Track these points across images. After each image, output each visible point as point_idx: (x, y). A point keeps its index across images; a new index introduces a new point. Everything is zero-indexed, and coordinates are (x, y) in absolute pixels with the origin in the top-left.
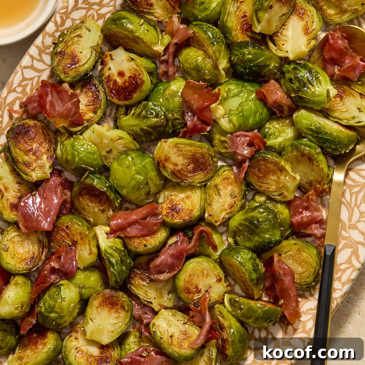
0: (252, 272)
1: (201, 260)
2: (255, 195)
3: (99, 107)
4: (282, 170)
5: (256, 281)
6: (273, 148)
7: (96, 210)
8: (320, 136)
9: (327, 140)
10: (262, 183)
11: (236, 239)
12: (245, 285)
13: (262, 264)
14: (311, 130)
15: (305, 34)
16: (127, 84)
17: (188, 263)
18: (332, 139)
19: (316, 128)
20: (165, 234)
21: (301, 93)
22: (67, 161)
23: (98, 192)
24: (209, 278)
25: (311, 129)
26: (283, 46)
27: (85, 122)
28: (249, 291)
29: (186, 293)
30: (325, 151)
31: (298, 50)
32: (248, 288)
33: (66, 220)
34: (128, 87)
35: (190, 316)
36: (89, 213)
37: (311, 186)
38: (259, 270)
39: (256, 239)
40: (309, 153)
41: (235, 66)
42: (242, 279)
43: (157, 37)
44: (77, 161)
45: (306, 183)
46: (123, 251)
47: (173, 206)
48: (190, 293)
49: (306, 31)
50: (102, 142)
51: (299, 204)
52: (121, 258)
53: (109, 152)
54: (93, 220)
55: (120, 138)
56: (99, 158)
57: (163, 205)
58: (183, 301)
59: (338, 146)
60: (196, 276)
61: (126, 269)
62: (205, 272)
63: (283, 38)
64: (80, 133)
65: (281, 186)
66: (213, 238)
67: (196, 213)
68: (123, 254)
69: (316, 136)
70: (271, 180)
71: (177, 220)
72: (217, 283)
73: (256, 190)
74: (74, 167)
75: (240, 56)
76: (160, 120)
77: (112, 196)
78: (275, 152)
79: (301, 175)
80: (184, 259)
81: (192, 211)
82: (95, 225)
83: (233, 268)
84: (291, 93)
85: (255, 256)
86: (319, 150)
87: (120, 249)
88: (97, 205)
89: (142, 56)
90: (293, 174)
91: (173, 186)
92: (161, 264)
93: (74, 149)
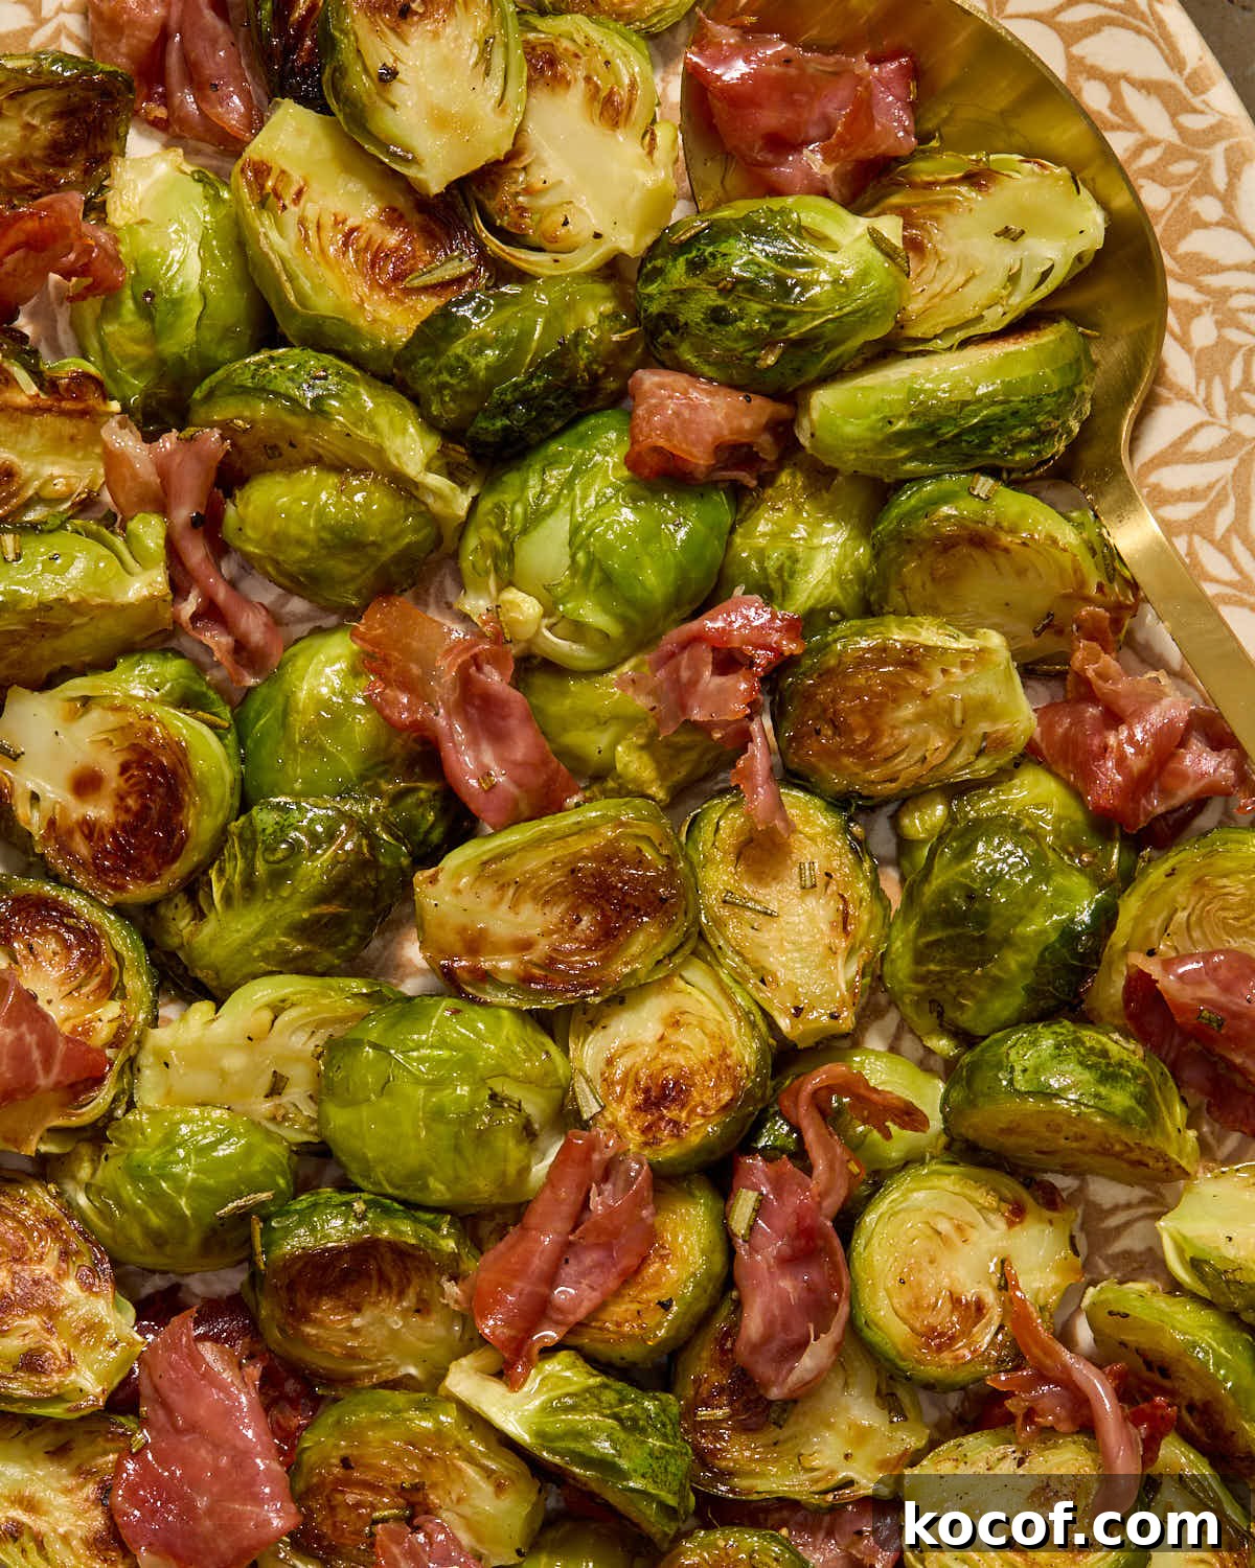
0: (1103, 1090)
1: (895, 1195)
2: (895, 821)
3: (115, 964)
4: (912, 659)
5: (1142, 1113)
6: (826, 610)
7: (396, 1323)
8: (949, 431)
9: (985, 426)
10: (888, 759)
11: (952, 1022)
12: (1118, 1156)
13: (1116, 1036)
14: (902, 438)
15: (615, 125)
16: (130, 802)
17: (859, 1243)
18: (997, 409)
19: (912, 416)
20: (701, 1210)
21: (792, 323)
22: (158, 1239)
23: (347, 1257)
24: (974, 1235)
25: (900, 434)
26: (570, 227)
27: (109, 1053)
28: (1147, 1165)
29: (940, 1349)
30: (1010, 471)
31: (635, 198)
32: (1137, 1155)
33: (322, 1443)
34: (145, 808)
35: (1020, 1420)
36: (380, 1356)
37: (1060, 632)
38: (1120, 1065)
39: (1013, 966)
40: (960, 521)
41: (464, 431)
42: (1090, 1145)
43: (105, 552)
44: (191, 1208)
45: (1037, 634)
46: (604, 1386)
47: (647, 1091)
48: (953, 1339)
49: (611, 109)
50: (223, 1075)
51: (1071, 724)
52: (616, 1417)
53: (277, 1087)
54: (416, 1366)
55: (278, 1009)
56: (257, 1138)
57: (607, 1114)
58: (952, 1387)
59: (1040, 419)
60: (925, 1264)
61: (665, 1438)
62: (944, 1226)
63: (544, 202)
64: (124, 1106)
65: (958, 717)
66: (875, 1090)
67: (746, 1051)
68: (609, 1396)
69: (938, 445)
70: (908, 722)
71: (701, 1129)
72: (1017, 1228)
73: (886, 801)
74: (194, 1239)
75: (453, 381)
76: (341, 847)
77: (406, 1231)
78: (844, 617)
79: (996, 620)
80: (837, 1242)
81: (724, 1055)
82: (438, 1376)
83: (1027, 1133)
84: (755, 359)
85: (1066, 1027)
86: (984, 485)
87: (588, 1390)
88: (382, 1305)
89: (110, 666)
90: (965, 643)
91: (590, 1022)
92: (770, 1324)
93: (148, 1180)
